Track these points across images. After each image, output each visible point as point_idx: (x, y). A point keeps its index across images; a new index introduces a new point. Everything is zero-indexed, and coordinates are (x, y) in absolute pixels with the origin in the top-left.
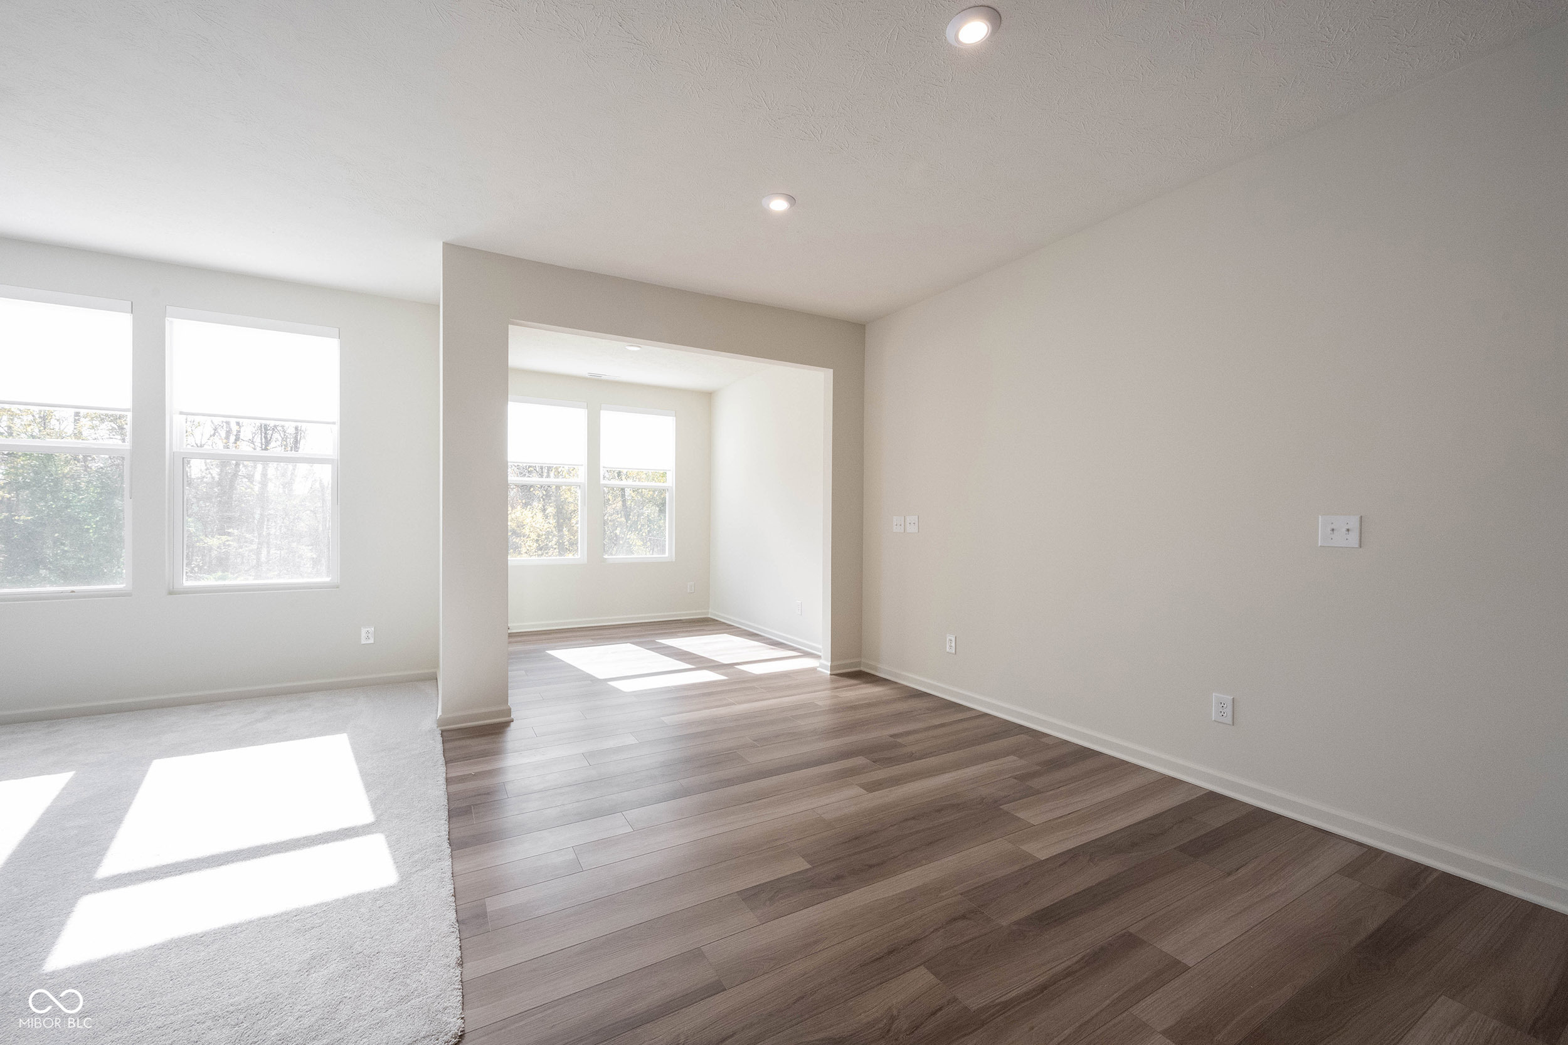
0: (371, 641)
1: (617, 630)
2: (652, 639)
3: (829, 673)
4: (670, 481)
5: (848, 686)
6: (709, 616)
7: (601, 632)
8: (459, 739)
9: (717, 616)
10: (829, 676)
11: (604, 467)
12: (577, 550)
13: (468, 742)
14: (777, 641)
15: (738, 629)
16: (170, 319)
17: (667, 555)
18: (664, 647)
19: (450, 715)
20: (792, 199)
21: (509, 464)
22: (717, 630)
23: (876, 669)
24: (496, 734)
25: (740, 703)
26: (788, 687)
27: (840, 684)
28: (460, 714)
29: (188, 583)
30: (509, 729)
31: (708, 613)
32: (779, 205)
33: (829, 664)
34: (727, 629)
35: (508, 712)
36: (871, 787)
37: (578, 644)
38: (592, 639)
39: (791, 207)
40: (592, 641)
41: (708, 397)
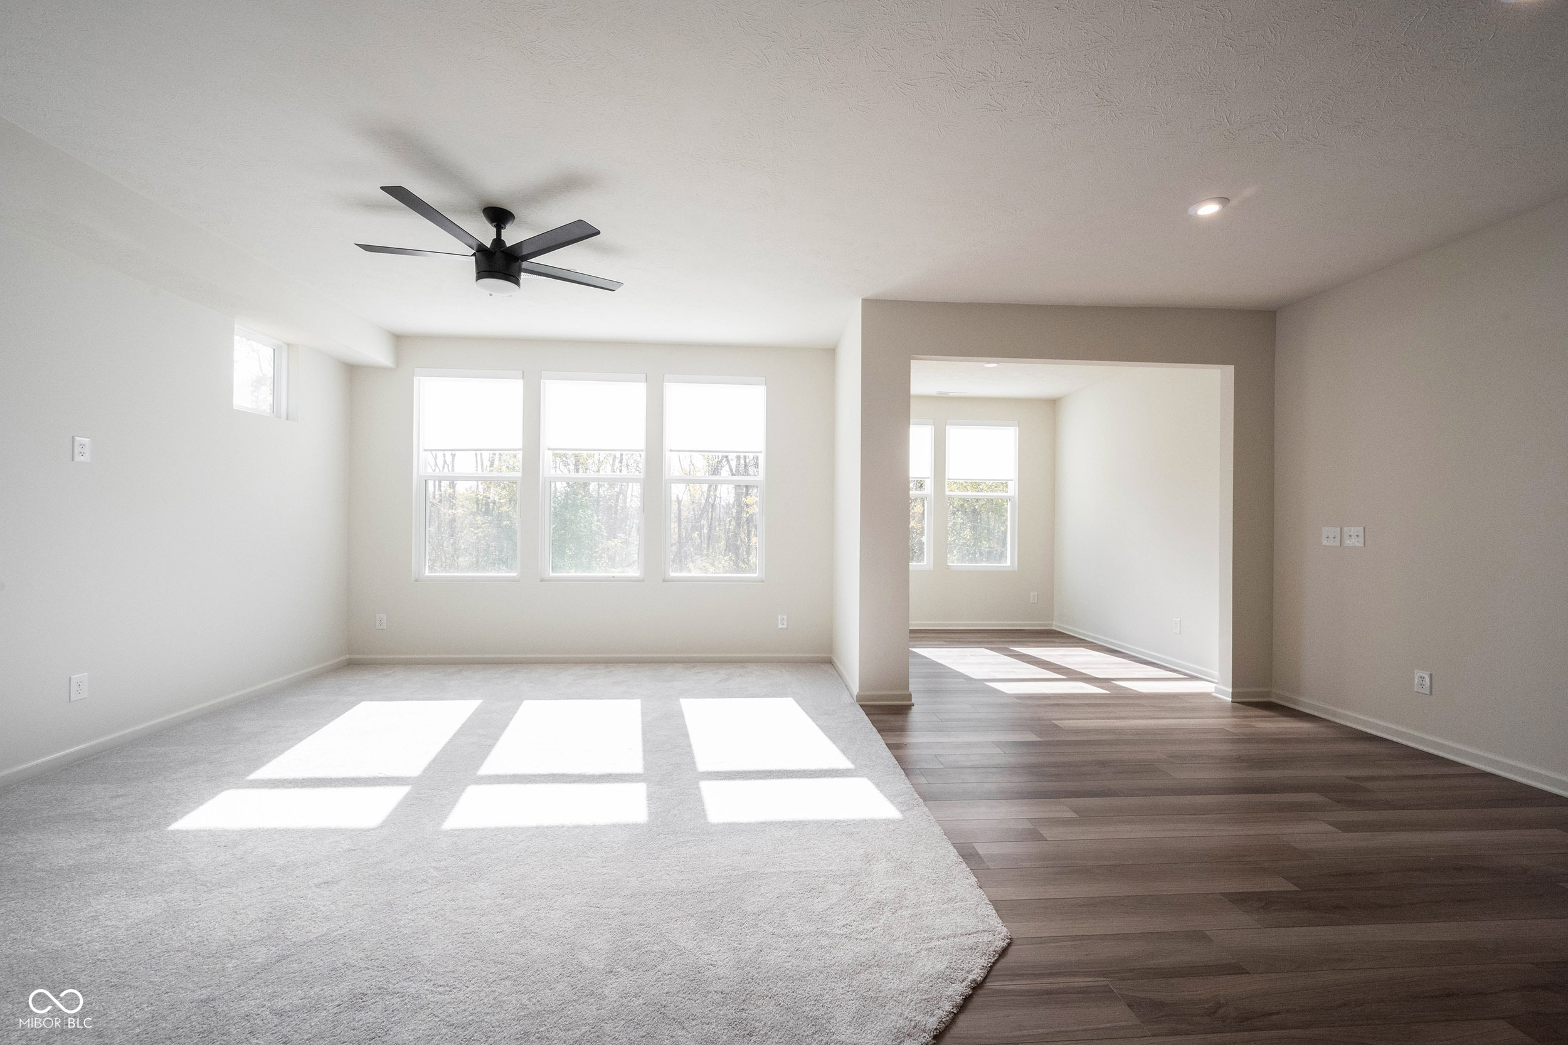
0: (785, 626)
1: (968, 635)
2: (1006, 646)
3: (1230, 700)
4: (1013, 490)
5: (1262, 717)
6: (1054, 628)
7: (949, 635)
8: (878, 714)
9: (1064, 628)
10: (1230, 704)
11: (948, 479)
12: (923, 560)
13: (885, 717)
14: (1146, 660)
15: (1092, 644)
16: (667, 384)
17: (1008, 564)
18: (1018, 655)
19: (864, 694)
20: (1224, 200)
21: (910, 479)
22: (1070, 643)
23: (1296, 702)
24: (903, 714)
25: (1135, 718)
26: (1183, 709)
27: (1247, 714)
28: (874, 693)
29: (673, 574)
30: (910, 712)
31: (1051, 625)
32: (1209, 209)
33: (1230, 690)
34: (1078, 643)
35: (909, 697)
36: (1347, 827)
37: (933, 645)
38: (945, 641)
39: (1223, 207)
40: (944, 643)
41: (1053, 404)
